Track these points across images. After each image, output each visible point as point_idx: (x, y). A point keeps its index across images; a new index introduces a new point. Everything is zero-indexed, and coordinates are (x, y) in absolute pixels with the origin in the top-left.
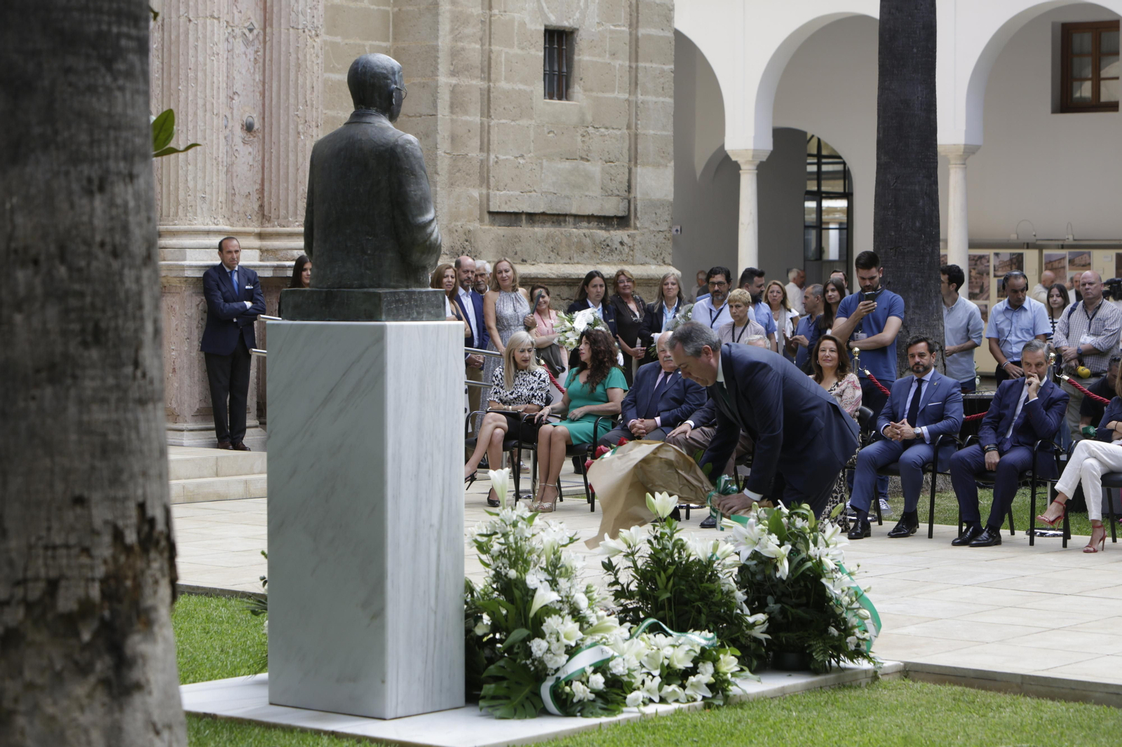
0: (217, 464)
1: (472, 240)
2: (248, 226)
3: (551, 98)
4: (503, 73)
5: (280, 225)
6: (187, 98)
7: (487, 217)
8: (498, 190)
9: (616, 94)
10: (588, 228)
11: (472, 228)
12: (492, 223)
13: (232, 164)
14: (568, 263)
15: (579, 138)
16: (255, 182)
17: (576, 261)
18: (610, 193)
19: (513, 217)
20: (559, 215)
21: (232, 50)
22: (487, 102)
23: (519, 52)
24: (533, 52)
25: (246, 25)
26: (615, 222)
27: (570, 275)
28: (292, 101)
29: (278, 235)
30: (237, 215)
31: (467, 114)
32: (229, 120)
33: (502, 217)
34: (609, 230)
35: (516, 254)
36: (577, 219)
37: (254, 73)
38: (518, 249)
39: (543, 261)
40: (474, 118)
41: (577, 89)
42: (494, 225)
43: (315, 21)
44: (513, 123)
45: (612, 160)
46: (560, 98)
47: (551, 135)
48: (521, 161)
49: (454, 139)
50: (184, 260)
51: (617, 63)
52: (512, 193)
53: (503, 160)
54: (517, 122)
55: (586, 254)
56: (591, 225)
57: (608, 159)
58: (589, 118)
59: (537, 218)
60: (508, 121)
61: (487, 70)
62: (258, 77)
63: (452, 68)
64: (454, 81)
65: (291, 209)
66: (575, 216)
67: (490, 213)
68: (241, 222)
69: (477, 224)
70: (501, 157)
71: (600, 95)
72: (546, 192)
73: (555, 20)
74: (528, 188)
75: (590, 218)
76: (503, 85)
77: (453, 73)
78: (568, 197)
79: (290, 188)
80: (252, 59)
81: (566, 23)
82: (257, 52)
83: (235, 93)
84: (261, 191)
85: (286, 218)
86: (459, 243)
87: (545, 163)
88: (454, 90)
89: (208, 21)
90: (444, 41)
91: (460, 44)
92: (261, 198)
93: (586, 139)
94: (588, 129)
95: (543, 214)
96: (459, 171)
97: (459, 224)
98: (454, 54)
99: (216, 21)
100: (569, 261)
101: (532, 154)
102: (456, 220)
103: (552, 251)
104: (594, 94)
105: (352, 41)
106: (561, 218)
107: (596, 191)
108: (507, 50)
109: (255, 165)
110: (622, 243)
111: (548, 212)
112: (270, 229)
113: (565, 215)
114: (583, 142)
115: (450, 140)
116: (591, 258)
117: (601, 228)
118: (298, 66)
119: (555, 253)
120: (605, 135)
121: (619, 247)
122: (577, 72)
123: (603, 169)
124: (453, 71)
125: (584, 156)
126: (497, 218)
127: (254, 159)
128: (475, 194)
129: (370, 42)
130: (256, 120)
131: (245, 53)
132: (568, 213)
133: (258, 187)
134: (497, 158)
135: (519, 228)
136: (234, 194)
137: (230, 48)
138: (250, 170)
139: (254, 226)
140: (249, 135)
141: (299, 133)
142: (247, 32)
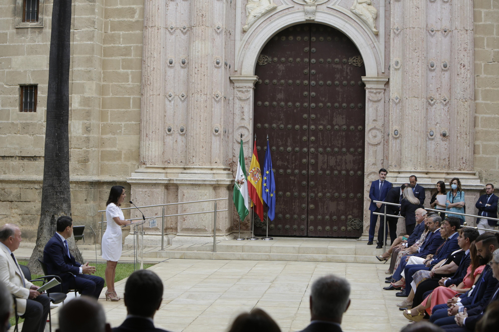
2: (443, 170)
5: (452, 170)
13: (436, 148)
25: (442, 99)
30: (438, 166)
32: (434, 133)
37: (447, 116)
68: (440, 169)
80: (447, 111)
84: (449, 158)
92: (449, 160)
109: (448, 148)
112: (449, 171)
127: (447, 146)
130: (447, 132)
131: (443, 109)
136: (437, 159)
137: (435, 107)
138: (446, 150)
139: (446, 170)
140: (444, 138)
141: (457, 137)
142: (443, 101)
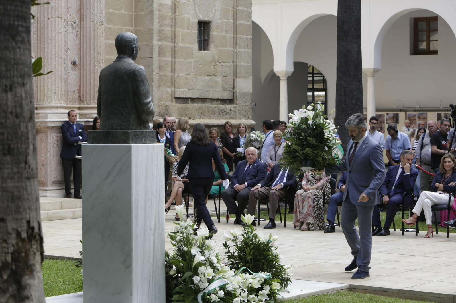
0: (61, 204)
1: (168, 110)
2: (74, 104)
3: (201, 50)
4: (181, 40)
5: (87, 104)
6: (48, 51)
7: (174, 100)
8: (179, 88)
9: (228, 48)
10: (217, 104)
11: (168, 105)
12: (176, 102)
13: (67, 79)
14: (208, 119)
15: (213, 67)
16: (77, 86)
17: (211, 118)
18: (226, 89)
19: (185, 100)
20: (204, 99)
21: (67, 31)
22: (174, 52)
23: (187, 31)
24: (193, 31)
25: (73, 20)
26: (228, 101)
27: (209, 124)
28: (92, 52)
29: (87, 108)
30: (69, 100)
31: (166, 57)
32: (66, 60)
33: (181, 100)
34: (225, 105)
35: (186, 115)
36: (212, 101)
37: (76, 41)
38: (187, 113)
39: (198, 118)
40: (169, 59)
41: (211, 46)
42: (177, 103)
43: (102, 18)
44: (185, 61)
45: (226, 76)
46: (204, 50)
47: (201, 65)
48: (188, 76)
49: (160, 67)
50: (47, 119)
51: (228, 35)
52: (184, 90)
53: (181, 76)
54: (187, 60)
55: (216, 115)
56: (218, 103)
57: (224, 75)
58: (217, 58)
59: (195, 100)
60: (183, 60)
61: (174, 38)
62: (78, 42)
63: (159, 38)
64: (160, 43)
65: (92, 97)
66: (211, 99)
67: (175, 98)
68: (71, 103)
69: (170, 103)
70: (180, 75)
71: (221, 48)
72: (199, 89)
73: (202, 18)
74: (191, 88)
75: (217, 100)
76: (180, 45)
77: (160, 40)
78: (208, 91)
79: (92, 88)
80: (75, 35)
81: (207, 19)
82: (77, 32)
83: (68, 49)
84: (79, 90)
85: (90, 101)
86: (162, 111)
87: (198, 77)
88: (160, 47)
89: (57, 19)
90: (156, 27)
91: (163, 28)
92: (79, 93)
93: (215, 67)
94: (216, 63)
95: (198, 98)
96: (162, 81)
97: (162, 103)
98: (160, 32)
99: (60, 19)
100: (208, 118)
101: (193, 74)
102: (161, 101)
103: (202, 114)
104: (219, 48)
105: (117, 27)
106: (205, 100)
107: (220, 89)
108: (182, 30)
109: (77, 79)
110: (231, 110)
111: (200, 98)
112: (83, 106)
113: (207, 99)
114: (214, 68)
115: (158, 68)
116: (218, 117)
117: (222, 104)
118: (95, 37)
119: (203, 114)
120: (223, 65)
121: (230, 112)
122: (212, 39)
123: (223, 80)
124: (160, 39)
125: (215, 74)
126: (178, 100)
127: (76, 76)
128: (169, 90)
129: (125, 27)
130: (77, 60)
131: (72, 32)
132: (208, 98)
133: (78, 88)
134: (178, 75)
135: (188, 104)
136: (68, 91)
137: (66, 30)
138: (75, 81)
139: (76, 104)
140: (74, 66)
141: (95, 65)
142: (73, 23)
